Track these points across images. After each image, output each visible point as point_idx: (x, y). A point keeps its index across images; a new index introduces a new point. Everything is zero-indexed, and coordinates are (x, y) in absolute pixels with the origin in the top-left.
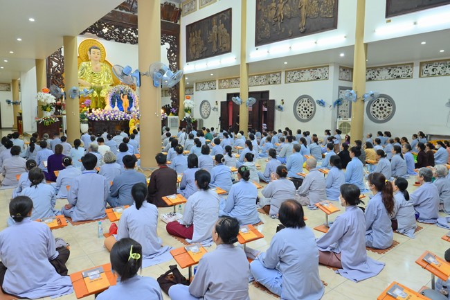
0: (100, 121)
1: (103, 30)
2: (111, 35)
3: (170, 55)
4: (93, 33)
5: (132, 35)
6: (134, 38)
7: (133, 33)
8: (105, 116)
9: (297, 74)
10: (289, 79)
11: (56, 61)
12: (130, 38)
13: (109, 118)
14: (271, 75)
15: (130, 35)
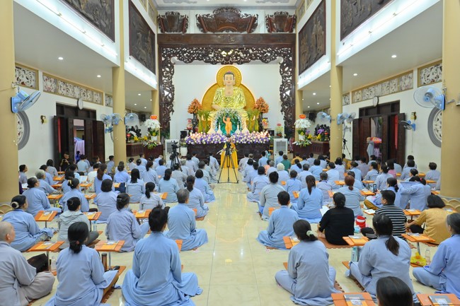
0: (197, 145)
1: (210, 55)
2: (218, 59)
3: (284, 70)
4: (200, 60)
5: (239, 56)
6: (241, 58)
7: (240, 53)
8: (202, 139)
9: (434, 70)
10: (423, 81)
11: (167, 91)
12: (237, 59)
13: (206, 141)
14: (403, 78)
15: (237, 55)
